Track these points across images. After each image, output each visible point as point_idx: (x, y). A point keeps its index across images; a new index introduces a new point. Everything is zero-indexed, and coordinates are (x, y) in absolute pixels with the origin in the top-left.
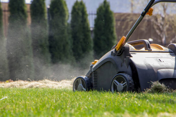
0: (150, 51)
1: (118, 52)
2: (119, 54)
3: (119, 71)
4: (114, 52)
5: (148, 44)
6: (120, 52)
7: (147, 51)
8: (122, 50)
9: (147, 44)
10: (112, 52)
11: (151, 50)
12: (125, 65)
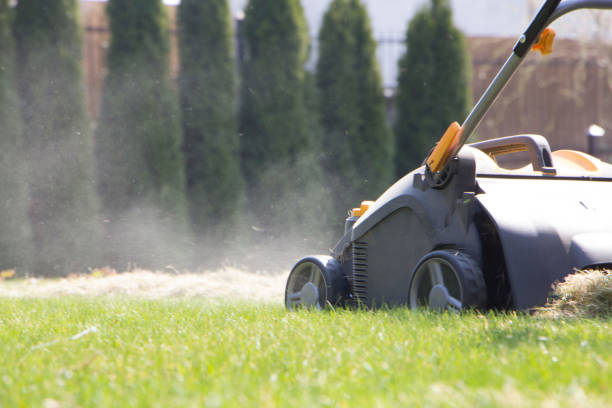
0: (551, 175)
1: (436, 177)
2: (439, 183)
3: (436, 242)
4: (423, 178)
5: (545, 151)
6: (444, 176)
7: (540, 174)
8: (448, 169)
9: (541, 149)
10: (417, 177)
11: (554, 171)
12: (459, 220)
